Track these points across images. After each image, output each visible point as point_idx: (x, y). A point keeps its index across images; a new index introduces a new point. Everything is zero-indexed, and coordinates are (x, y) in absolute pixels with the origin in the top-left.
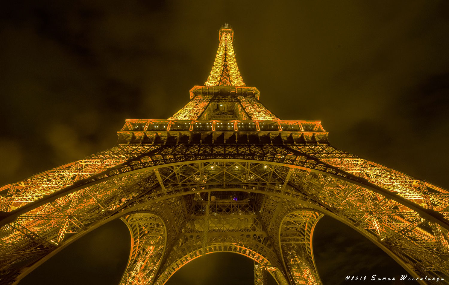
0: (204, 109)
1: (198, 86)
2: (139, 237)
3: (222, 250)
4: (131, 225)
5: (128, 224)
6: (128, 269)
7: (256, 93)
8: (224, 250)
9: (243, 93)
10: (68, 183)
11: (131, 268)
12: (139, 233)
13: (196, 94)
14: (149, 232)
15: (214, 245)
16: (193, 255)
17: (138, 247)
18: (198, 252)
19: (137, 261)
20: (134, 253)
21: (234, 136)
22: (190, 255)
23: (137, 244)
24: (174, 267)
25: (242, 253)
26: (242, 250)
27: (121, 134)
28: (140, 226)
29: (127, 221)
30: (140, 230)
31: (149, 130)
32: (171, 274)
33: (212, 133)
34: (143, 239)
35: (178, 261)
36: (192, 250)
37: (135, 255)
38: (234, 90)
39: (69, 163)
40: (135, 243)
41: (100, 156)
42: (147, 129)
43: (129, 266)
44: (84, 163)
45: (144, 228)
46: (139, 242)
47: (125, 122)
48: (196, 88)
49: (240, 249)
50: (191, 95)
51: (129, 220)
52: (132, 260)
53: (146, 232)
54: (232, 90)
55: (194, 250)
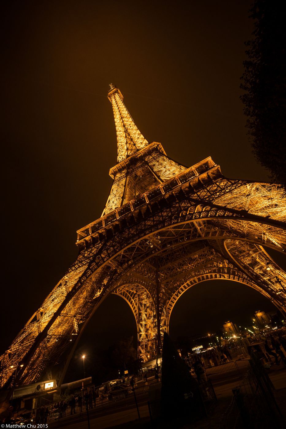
0: (124, 187)
1: (112, 168)
2: (131, 298)
6: (137, 321)
8: (199, 282)
9: (147, 152)
11: (139, 320)
12: (129, 295)
13: (115, 174)
14: (137, 291)
15: (189, 280)
16: (178, 294)
17: (135, 304)
18: (180, 290)
19: (141, 313)
20: (135, 310)
21: (148, 208)
22: (176, 295)
23: (133, 303)
24: (169, 307)
25: (214, 278)
26: (213, 276)
28: (127, 291)
30: (130, 294)
32: (169, 313)
33: (132, 214)
34: (136, 297)
35: (169, 303)
36: (175, 290)
37: (136, 310)
38: (139, 154)
40: (131, 303)
43: (137, 319)
45: (131, 290)
46: (134, 301)
48: (112, 170)
49: (211, 276)
50: (112, 176)
52: (136, 315)
53: (135, 292)
54: (138, 155)
55: (176, 290)
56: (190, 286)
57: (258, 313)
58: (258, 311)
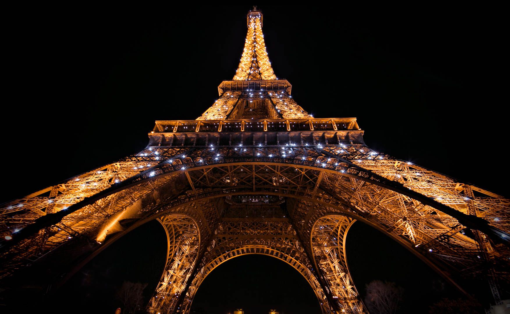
0: (233, 107)
1: (226, 82)
2: (174, 237)
3: (254, 252)
4: (167, 225)
5: (163, 224)
6: (166, 267)
7: (288, 87)
9: (273, 87)
10: (106, 185)
11: (169, 267)
12: (174, 233)
13: (225, 90)
14: (183, 232)
15: (246, 247)
16: (226, 257)
17: (174, 247)
18: (231, 254)
19: (174, 260)
20: (171, 253)
21: (263, 137)
22: (224, 256)
23: (173, 244)
24: (209, 267)
25: (275, 256)
26: (275, 253)
27: (151, 135)
28: (174, 226)
29: (163, 222)
30: (175, 231)
31: (178, 131)
32: (207, 274)
33: (241, 134)
34: (179, 239)
35: (212, 262)
36: (226, 252)
37: (171, 254)
38: (264, 84)
39: (105, 165)
40: (171, 243)
41: (134, 159)
42: (177, 130)
43: (167, 265)
44: (119, 166)
45: (178, 228)
46: (175, 242)
47: (155, 124)
48: (225, 83)
49: (272, 252)
50: (220, 91)
51: (164, 220)
52: (169, 259)
53: (181, 233)
54: (262, 84)
56: (245, 253)
57: (273, 311)
58: (273, 310)
